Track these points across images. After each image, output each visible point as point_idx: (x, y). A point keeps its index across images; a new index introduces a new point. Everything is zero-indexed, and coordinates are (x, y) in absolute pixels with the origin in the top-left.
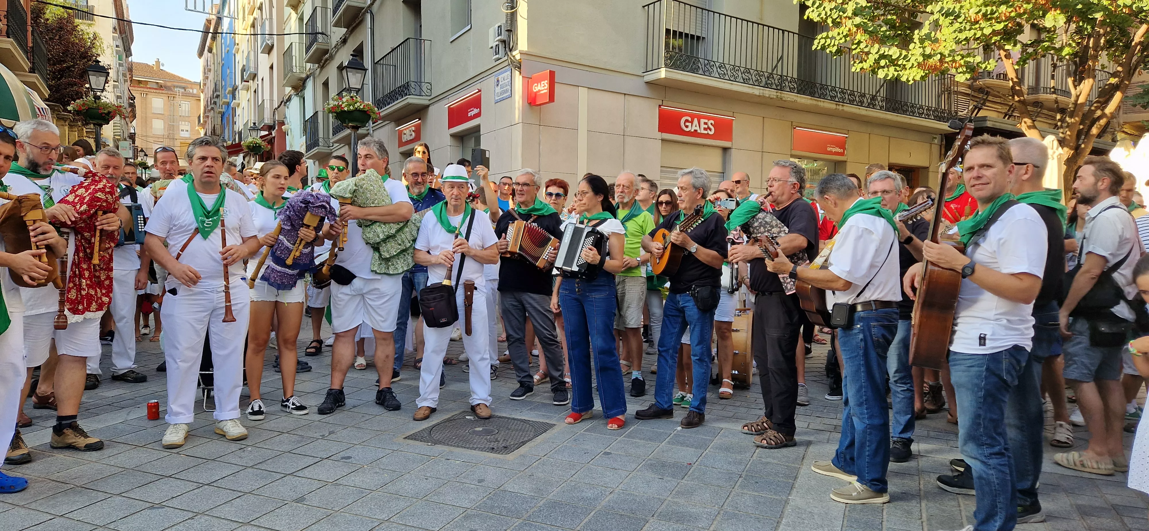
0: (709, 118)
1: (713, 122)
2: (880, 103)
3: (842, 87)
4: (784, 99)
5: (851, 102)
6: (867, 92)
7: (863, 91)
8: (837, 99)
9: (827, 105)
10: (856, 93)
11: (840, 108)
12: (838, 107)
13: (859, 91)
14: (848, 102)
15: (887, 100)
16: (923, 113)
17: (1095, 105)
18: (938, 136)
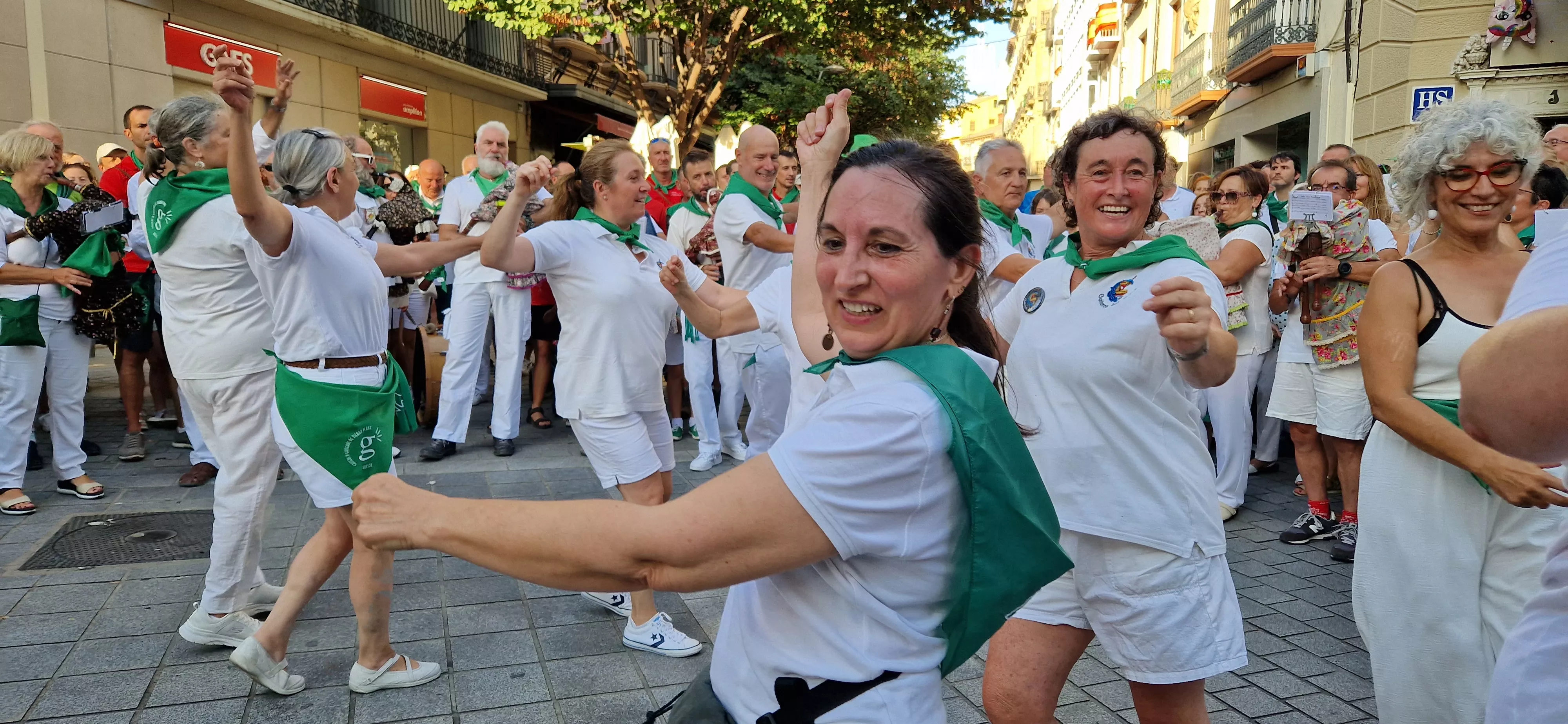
0: (244, 50)
1: (250, 54)
2: (463, 53)
3: (420, 27)
4: (350, 34)
8: (415, 44)
9: (404, 49)
10: (436, 38)
11: (419, 54)
12: (416, 53)
13: (440, 35)
14: (428, 48)
15: (471, 51)
16: (510, 73)
18: (522, 104)
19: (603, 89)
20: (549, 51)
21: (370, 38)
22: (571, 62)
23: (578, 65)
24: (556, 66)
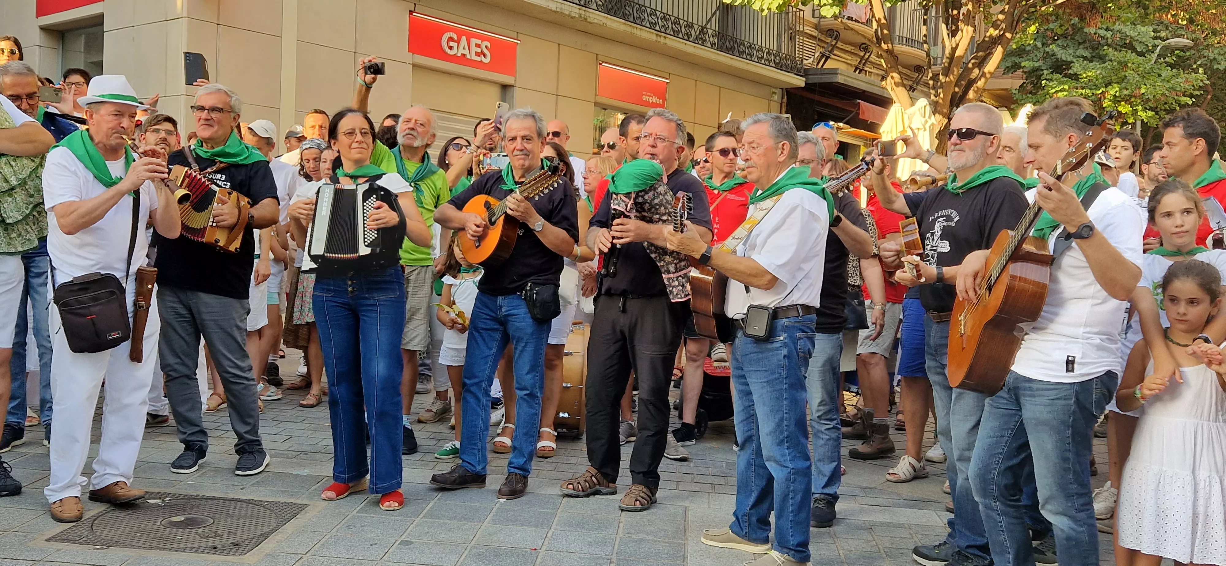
0: (483, 38)
1: (489, 45)
2: (711, 39)
3: (664, 11)
4: (589, 20)
5: (676, 34)
6: (695, 22)
7: (690, 20)
8: (657, 28)
9: (645, 34)
10: (681, 22)
11: (662, 40)
12: (659, 39)
13: (686, 19)
14: (672, 33)
15: (721, 34)
16: (762, 57)
17: (973, 61)
18: (779, 92)
19: (878, 74)
20: (815, 33)
21: (609, 23)
22: (839, 45)
23: (849, 48)
24: (822, 50)
